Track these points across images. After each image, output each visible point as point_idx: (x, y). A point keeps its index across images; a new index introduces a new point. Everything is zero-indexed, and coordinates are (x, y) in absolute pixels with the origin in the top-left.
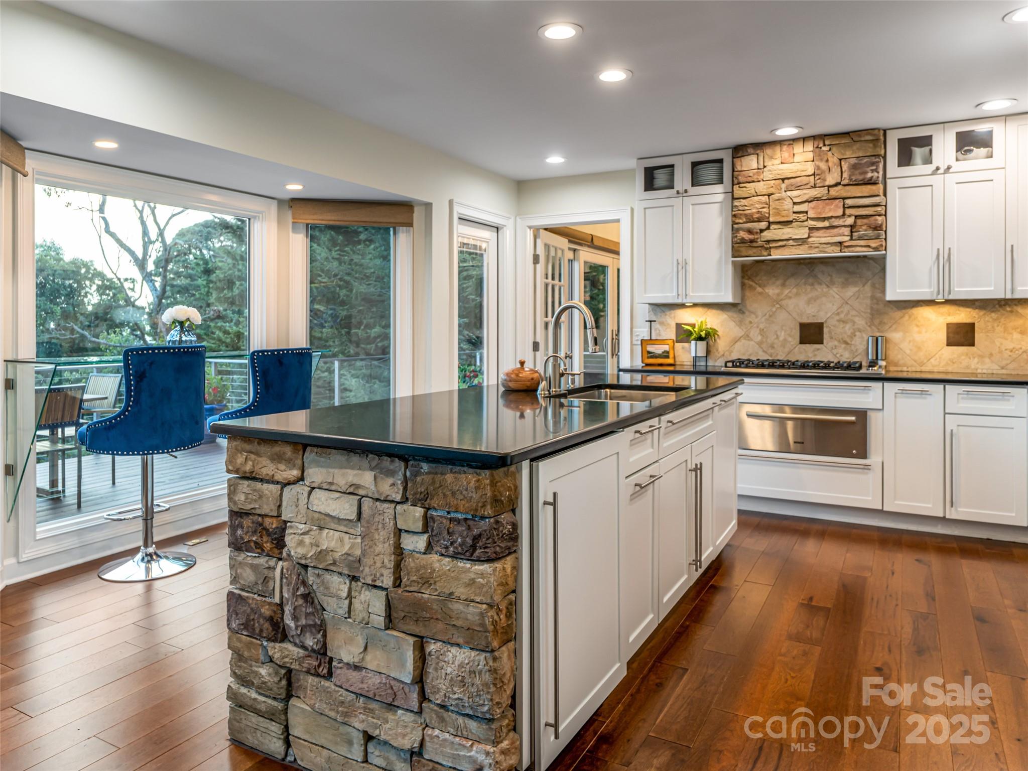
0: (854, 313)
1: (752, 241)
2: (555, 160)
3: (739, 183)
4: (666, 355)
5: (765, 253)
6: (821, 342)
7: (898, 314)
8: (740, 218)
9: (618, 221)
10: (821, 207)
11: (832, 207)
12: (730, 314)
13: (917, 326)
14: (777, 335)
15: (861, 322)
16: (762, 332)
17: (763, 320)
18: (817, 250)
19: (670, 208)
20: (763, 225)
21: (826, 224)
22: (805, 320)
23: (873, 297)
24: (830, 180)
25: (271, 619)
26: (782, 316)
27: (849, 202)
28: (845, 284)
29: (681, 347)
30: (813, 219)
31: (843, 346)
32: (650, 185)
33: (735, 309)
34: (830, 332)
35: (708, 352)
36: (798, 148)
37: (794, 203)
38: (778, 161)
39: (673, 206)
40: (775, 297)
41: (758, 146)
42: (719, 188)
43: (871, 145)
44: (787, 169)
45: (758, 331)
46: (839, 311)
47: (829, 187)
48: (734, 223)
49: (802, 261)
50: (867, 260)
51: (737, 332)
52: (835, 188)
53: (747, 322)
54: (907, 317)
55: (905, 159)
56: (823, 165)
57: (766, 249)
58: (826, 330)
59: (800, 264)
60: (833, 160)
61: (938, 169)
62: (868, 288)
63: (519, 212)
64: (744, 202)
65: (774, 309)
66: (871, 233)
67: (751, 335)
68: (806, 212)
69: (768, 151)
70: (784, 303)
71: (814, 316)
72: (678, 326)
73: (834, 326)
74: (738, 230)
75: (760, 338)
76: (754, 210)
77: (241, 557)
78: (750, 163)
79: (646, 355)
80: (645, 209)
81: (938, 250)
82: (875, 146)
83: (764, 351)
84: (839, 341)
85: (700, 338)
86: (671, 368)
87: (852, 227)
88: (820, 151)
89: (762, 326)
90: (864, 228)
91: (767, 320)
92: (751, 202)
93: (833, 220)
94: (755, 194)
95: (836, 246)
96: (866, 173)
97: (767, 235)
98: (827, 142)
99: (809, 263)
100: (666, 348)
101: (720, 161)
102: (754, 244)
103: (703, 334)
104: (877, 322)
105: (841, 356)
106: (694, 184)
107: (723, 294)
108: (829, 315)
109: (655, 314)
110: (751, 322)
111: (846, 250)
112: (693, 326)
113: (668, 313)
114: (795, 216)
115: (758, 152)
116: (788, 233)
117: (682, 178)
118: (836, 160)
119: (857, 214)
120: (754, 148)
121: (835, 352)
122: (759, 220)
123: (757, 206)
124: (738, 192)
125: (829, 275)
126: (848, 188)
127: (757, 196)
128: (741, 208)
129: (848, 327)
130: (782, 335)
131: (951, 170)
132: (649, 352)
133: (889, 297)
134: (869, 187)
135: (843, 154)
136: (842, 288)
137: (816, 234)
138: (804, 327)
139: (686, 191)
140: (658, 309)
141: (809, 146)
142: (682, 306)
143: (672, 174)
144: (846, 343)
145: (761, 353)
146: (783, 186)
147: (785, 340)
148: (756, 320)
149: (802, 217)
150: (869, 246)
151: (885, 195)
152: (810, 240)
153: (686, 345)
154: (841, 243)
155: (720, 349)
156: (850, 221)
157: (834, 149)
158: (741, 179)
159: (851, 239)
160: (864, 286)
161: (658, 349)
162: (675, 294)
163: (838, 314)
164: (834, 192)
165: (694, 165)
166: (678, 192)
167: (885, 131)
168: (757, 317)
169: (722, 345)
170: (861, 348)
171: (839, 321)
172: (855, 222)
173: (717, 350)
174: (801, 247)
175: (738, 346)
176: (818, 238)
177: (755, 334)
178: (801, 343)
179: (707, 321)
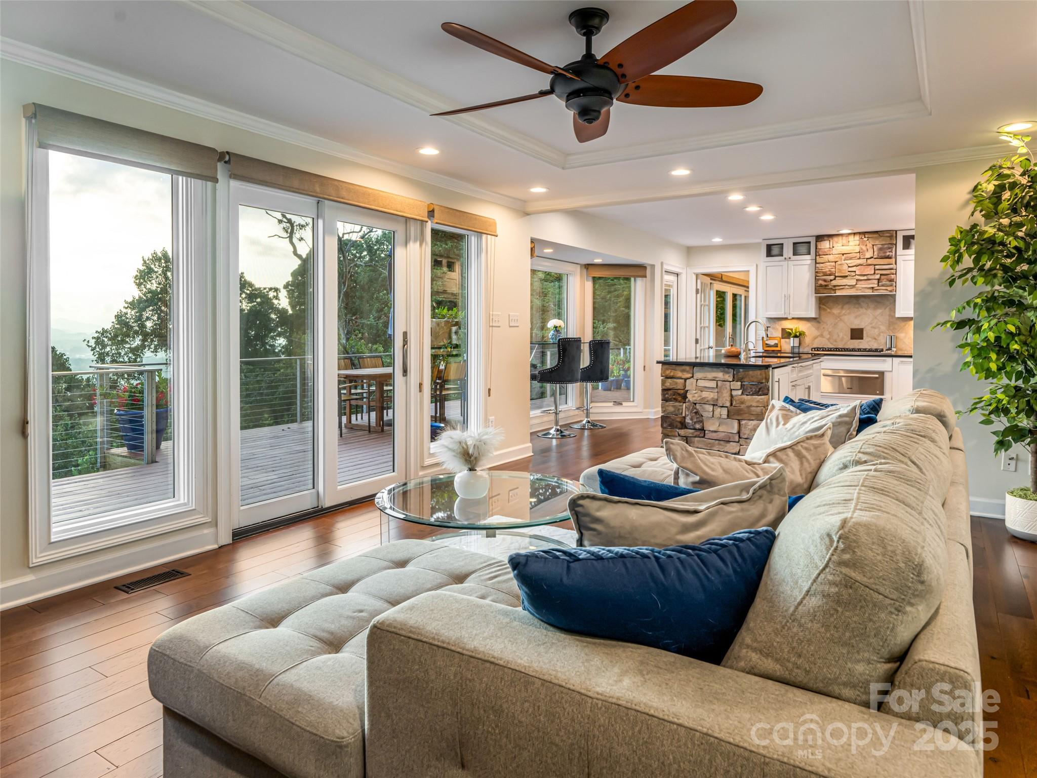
0: (880, 323)
1: (826, 286)
2: (717, 240)
3: (820, 256)
4: (776, 345)
5: (833, 292)
6: (862, 339)
7: (902, 324)
8: (820, 274)
9: (749, 271)
10: (863, 269)
11: (869, 269)
12: (812, 323)
14: (838, 335)
15: (883, 328)
16: (830, 333)
17: (831, 327)
18: (860, 291)
19: (782, 267)
20: (832, 277)
21: (865, 278)
22: (854, 327)
23: (890, 315)
24: (868, 255)
25: (680, 422)
26: (841, 324)
27: (877, 267)
28: (875, 308)
29: (784, 341)
30: (858, 275)
32: (769, 254)
33: (815, 321)
34: (867, 333)
35: (800, 344)
36: (851, 238)
37: (849, 267)
38: (841, 245)
40: (837, 315)
41: (830, 236)
42: (808, 257)
43: (889, 239)
44: (845, 249)
45: (828, 333)
46: (872, 322)
47: (867, 259)
48: (816, 276)
49: (852, 296)
50: (887, 296)
51: (816, 333)
53: (822, 328)
54: (907, 326)
55: (907, 245)
56: (864, 248)
57: (833, 290)
58: (864, 332)
60: (869, 245)
62: (887, 309)
63: (688, 265)
64: (822, 265)
65: (837, 321)
66: (888, 283)
67: (824, 335)
68: (855, 272)
69: (835, 239)
70: (842, 318)
71: (858, 325)
72: (783, 330)
73: (869, 330)
74: (818, 280)
75: (828, 336)
76: (827, 270)
77: (667, 404)
78: (825, 245)
79: (765, 346)
80: (766, 266)
82: (891, 239)
83: (830, 342)
84: (872, 338)
85: (796, 336)
86: (779, 353)
87: (879, 280)
88: (862, 240)
89: (830, 330)
90: (886, 280)
91: (833, 326)
92: (825, 266)
93: (869, 276)
94: (828, 262)
95: (870, 289)
96: (886, 252)
97: (834, 283)
98: (866, 236)
99: (857, 297)
100: (776, 342)
101: (809, 243)
103: (798, 334)
104: (891, 328)
105: (873, 344)
106: (795, 254)
107: (810, 312)
108: (866, 324)
109: (770, 323)
110: (824, 328)
111: (876, 291)
112: (792, 330)
113: (777, 323)
114: (849, 273)
115: (830, 239)
116: (845, 282)
117: (788, 251)
118: (871, 245)
119: (881, 273)
120: (828, 238)
121: (869, 343)
122: (830, 275)
123: (829, 267)
124: (819, 260)
125: (867, 304)
126: (877, 260)
128: (820, 268)
129: (876, 330)
130: (841, 335)
132: (767, 344)
133: (897, 315)
134: (888, 259)
135: (874, 243)
136: (874, 310)
137: (860, 283)
138: (853, 330)
139: (790, 258)
140: (772, 321)
141: (857, 237)
142: (786, 319)
143: (782, 248)
144: (875, 339)
145: (829, 344)
146: (843, 257)
147: (843, 338)
148: (827, 327)
149: (853, 274)
150: (887, 290)
151: (896, 264)
152: (857, 286)
153: (787, 340)
154: (872, 288)
156: (878, 277)
157: (870, 240)
158: (820, 253)
159: (878, 286)
160: (885, 309)
161: (772, 342)
162: (783, 312)
163: (871, 324)
164: (870, 261)
165: (794, 244)
166: (785, 258)
167: (896, 231)
168: (827, 325)
169: (807, 340)
170: (883, 341)
172: (880, 277)
173: (805, 342)
174: (854, 290)
175: (816, 340)
176: (861, 285)
177: (826, 334)
178: (852, 339)
179: (800, 327)
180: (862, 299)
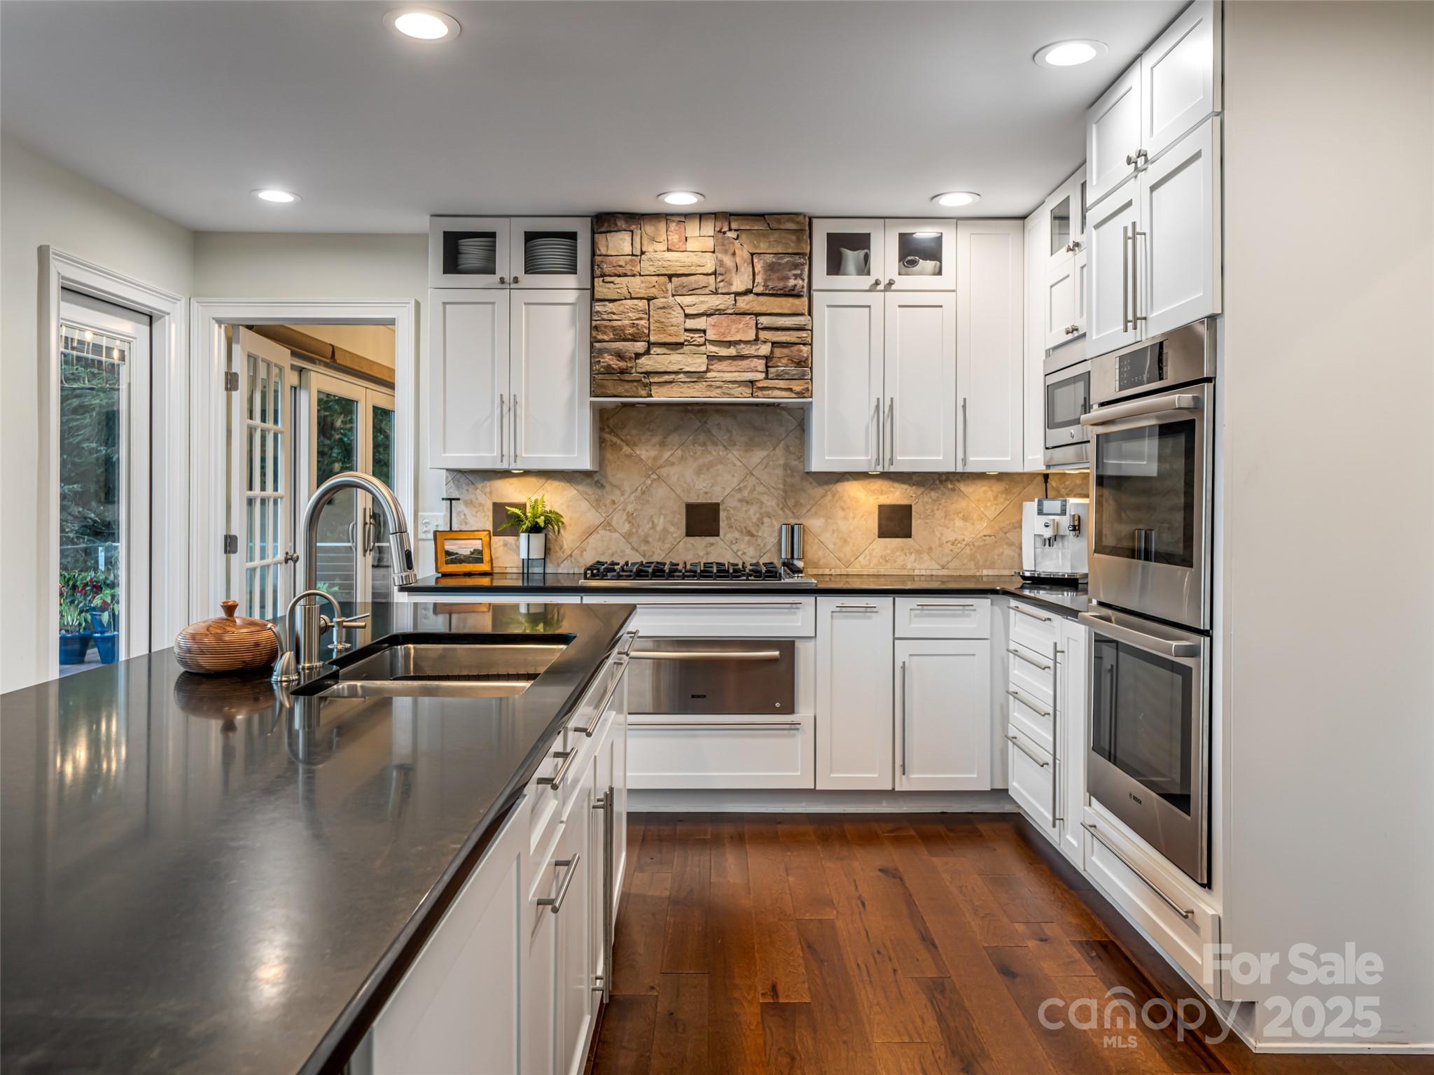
0: (761, 489)
1: (623, 371)
2: (276, 196)
3: (603, 275)
4: (477, 557)
5: (643, 393)
6: (716, 533)
7: (819, 491)
8: (605, 333)
9: (391, 322)
10: (724, 324)
11: (741, 326)
12: (581, 488)
13: (843, 509)
14: (653, 523)
15: (770, 503)
16: (631, 518)
17: (632, 498)
18: (719, 391)
19: (490, 306)
20: (640, 346)
21: (732, 351)
22: (693, 499)
23: (786, 466)
24: (740, 283)
26: (660, 492)
27: (764, 321)
28: (750, 446)
29: (501, 543)
30: (713, 342)
31: (747, 538)
32: (452, 264)
33: (589, 480)
34: (728, 518)
35: (547, 550)
36: (692, 229)
37: (687, 316)
38: (663, 247)
39: (493, 303)
40: (650, 463)
41: (634, 219)
42: (570, 281)
43: (794, 238)
44: (676, 261)
45: (625, 517)
46: (741, 485)
47: (737, 294)
48: (593, 340)
49: (689, 408)
51: (594, 517)
52: (745, 298)
53: (608, 502)
54: (829, 497)
55: (835, 266)
56: (728, 261)
57: (645, 385)
58: (722, 514)
59: (687, 411)
60: (743, 253)
61: (877, 283)
62: (779, 452)
63: (195, 292)
64: (610, 307)
65: (649, 482)
66: (793, 370)
67: (614, 523)
68: (704, 331)
69: (649, 229)
70: (663, 471)
71: (706, 493)
72: (499, 508)
73: (735, 508)
74: (601, 352)
75: (627, 527)
76: (627, 322)
78: (619, 244)
79: (442, 558)
80: (445, 304)
81: (878, 399)
82: (799, 240)
83: (633, 548)
84: (741, 532)
85: (535, 529)
86: (485, 581)
87: (768, 358)
88: (723, 238)
89: (630, 508)
90: (784, 361)
91: (638, 498)
92: (621, 308)
93: (742, 346)
94: (628, 297)
95: (746, 386)
96: (788, 278)
97: (646, 363)
98: (734, 226)
99: (699, 411)
100: (477, 544)
101: (572, 236)
102: (627, 377)
103: (541, 521)
104: (791, 503)
105: (744, 553)
106: (529, 269)
107: (576, 455)
108: (728, 491)
109: (458, 487)
110: (613, 502)
111: (760, 393)
112: (522, 506)
113: (480, 486)
114: (687, 336)
115: (633, 227)
116: (679, 363)
117: (510, 257)
118: (747, 256)
119: (775, 339)
120: (627, 222)
121: (735, 547)
122: (634, 339)
123: (630, 314)
124: (602, 290)
125: (728, 431)
126: (762, 299)
127: (632, 298)
128: (605, 317)
129: (753, 509)
130: (661, 522)
131: (893, 287)
132: (448, 553)
133: (816, 465)
134: (791, 300)
135: (756, 247)
136: (746, 451)
137: (717, 366)
138: (692, 510)
139: (516, 280)
140: (463, 479)
141: (709, 228)
142: (506, 474)
143: (492, 250)
144: (751, 534)
145: (629, 551)
146: (670, 286)
147: (665, 530)
148: (622, 499)
149: (698, 338)
150: (791, 390)
151: (810, 314)
152: (709, 375)
153: (511, 539)
154: (752, 382)
155: (565, 547)
156: (765, 349)
157: (744, 237)
158: (607, 269)
159: (767, 378)
160: (774, 449)
161: (463, 548)
162: (496, 453)
163: (740, 490)
164: (743, 303)
165: (530, 237)
166: (502, 281)
167: (810, 219)
168: (623, 494)
169: (568, 539)
170: (771, 541)
171: (740, 501)
172: (772, 352)
173: (561, 548)
174: (697, 386)
175: (593, 540)
176: (723, 372)
177: (620, 522)
178: (688, 535)
179: (545, 499)
180: (715, 419)
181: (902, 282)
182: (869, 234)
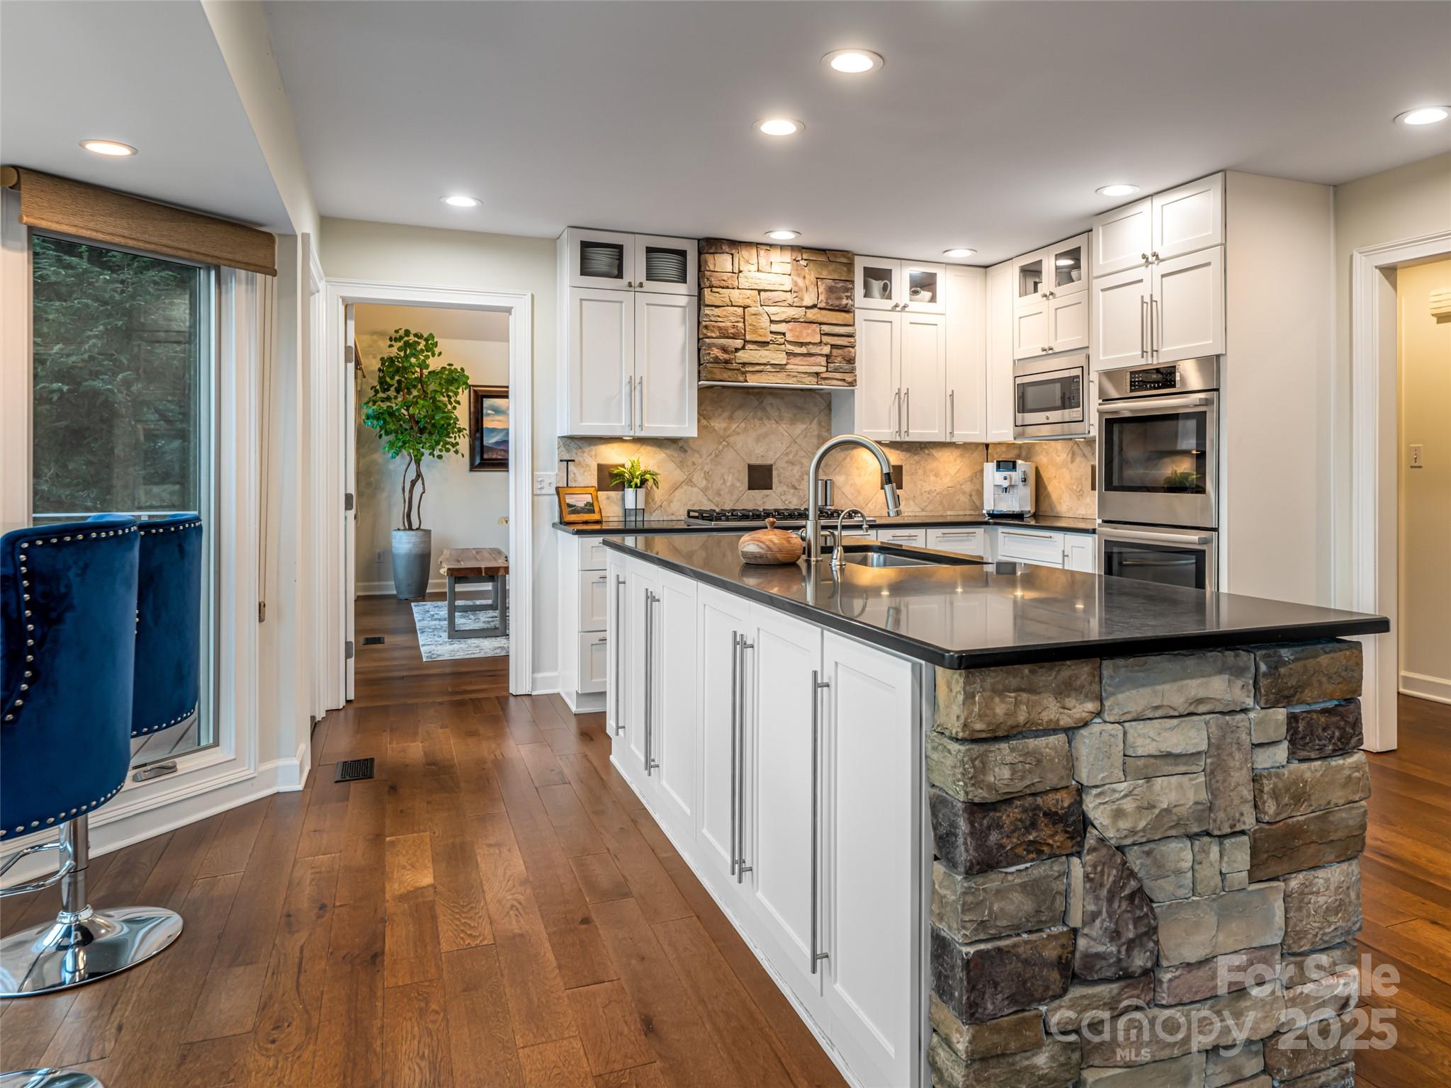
0: (802, 453)
1: (727, 362)
3: (711, 287)
4: (590, 508)
5: (741, 379)
6: (770, 487)
8: (713, 331)
9: (509, 310)
10: (798, 329)
11: (809, 331)
12: (668, 452)
13: (858, 469)
14: (724, 480)
16: (707, 476)
17: (708, 460)
18: (795, 379)
19: (619, 304)
20: (739, 343)
21: (803, 350)
22: (754, 462)
23: (819, 437)
24: (809, 301)
26: (729, 455)
27: (826, 328)
28: (793, 421)
29: (605, 497)
30: (790, 343)
31: (792, 491)
33: (675, 446)
34: (779, 475)
35: (647, 502)
36: (776, 256)
37: (771, 321)
38: (754, 267)
39: (621, 302)
40: (721, 432)
41: (735, 244)
42: (681, 288)
43: (845, 269)
44: (764, 280)
45: (703, 475)
46: (788, 451)
47: (807, 308)
48: (700, 336)
49: (751, 390)
50: (813, 394)
51: (678, 475)
52: (811, 310)
53: (690, 463)
54: (848, 460)
55: (868, 289)
57: (744, 373)
58: (775, 473)
59: (748, 393)
60: (811, 277)
61: (896, 306)
62: (814, 425)
63: (326, 272)
64: (717, 311)
65: (721, 447)
66: (846, 366)
67: (694, 480)
68: (784, 334)
69: (745, 253)
70: (732, 439)
71: (763, 456)
72: (602, 469)
73: (783, 468)
74: (706, 346)
75: (704, 482)
76: (729, 324)
78: (722, 263)
79: (566, 510)
80: (582, 300)
81: (899, 389)
82: (848, 270)
83: (709, 499)
84: (788, 486)
86: (597, 527)
87: (828, 357)
88: (797, 265)
89: (707, 468)
90: (839, 359)
91: (712, 460)
92: (725, 313)
93: (811, 346)
94: (730, 304)
95: (813, 376)
96: (841, 298)
97: (743, 356)
98: (805, 257)
99: (758, 393)
100: (588, 498)
101: (682, 254)
102: (729, 366)
105: (790, 502)
106: (650, 276)
107: (687, 425)
108: (778, 455)
109: (568, 451)
110: (694, 464)
111: (823, 382)
112: (623, 467)
113: (587, 450)
114: (772, 337)
115: (733, 251)
116: (766, 357)
117: (635, 267)
118: (813, 279)
119: (833, 343)
120: (729, 247)
121: (783, 498)
122: (734, 337)
123: (731, 318)
124: (708, 298)
125: (778, 409)
126: (824, 312)
127: (732, 306)
128: (713, 319)
129: (796, 469)
130: (730, 479)
131: (907, 309)
132: (569, 506)
134: (843, 314)
135: (820, 274)
136: (791, 424)
137: (794, 360)
138: (752, 468)
139: (641, 285)
140: (572, 445)
141: (788, 257)
143: (620, 258)
144: (794, 487)
145: (705, 501)
146: (760, 298)
147: (733, 485)
148: (700, 461)
149: (780, 339)
150: (844, 380)
151: (853, 325)
152: (788, 367)
153: (618, 494)
154: (817, 374)
155: (656, 499)
156: (826, 350)
157: (811, 265)
158: (715, 283)
159: (827, 371)
160: (811, 424)
161: (580, 500)
163: (787, 454)
164: (810, 315)
165: (650, 251)
166: (630, 285)
167: (853, 255)
168: (701, 457)
171: (787, 462)
172: (831, 352)
173: (653, 500)
174: (780, 375)
175: (678, 493)
176: (798, 366)
177: (698, 478)
178: (750, 488)
179: (640, 460)
180: (769, 400)
181: (913, 306)
182: (891, 270)
